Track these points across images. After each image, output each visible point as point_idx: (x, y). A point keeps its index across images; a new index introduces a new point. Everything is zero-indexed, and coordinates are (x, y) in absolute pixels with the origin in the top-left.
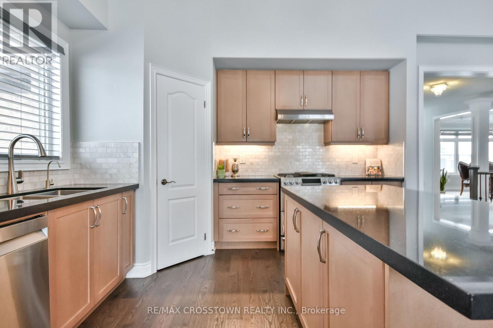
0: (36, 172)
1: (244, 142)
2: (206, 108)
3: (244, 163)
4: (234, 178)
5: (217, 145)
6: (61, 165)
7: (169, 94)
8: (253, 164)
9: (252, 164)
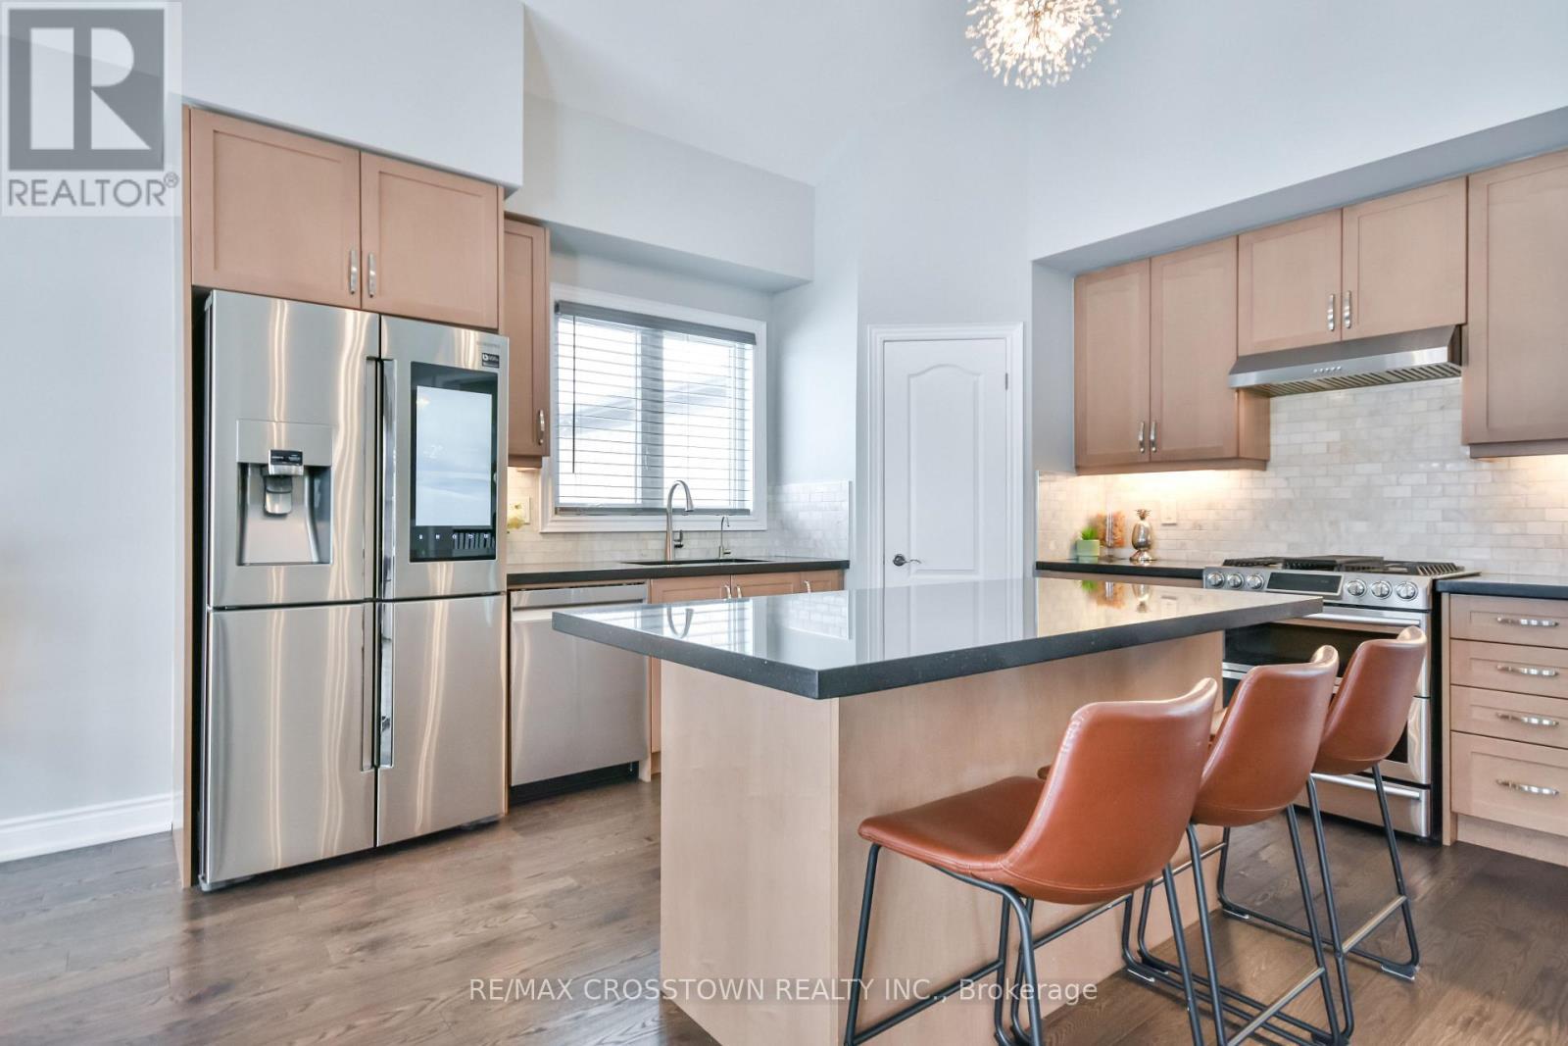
0: (708, 534)
1: (1145, 463)
2: (1009, 390)
3: (1174, 524)
4: (1137, 564)
5: (1079, 475)
6: (730, 524)
7: (910, 376)
8: (1200, 528)
9: (1198, 526)
